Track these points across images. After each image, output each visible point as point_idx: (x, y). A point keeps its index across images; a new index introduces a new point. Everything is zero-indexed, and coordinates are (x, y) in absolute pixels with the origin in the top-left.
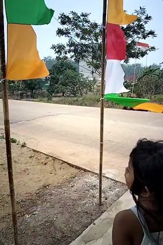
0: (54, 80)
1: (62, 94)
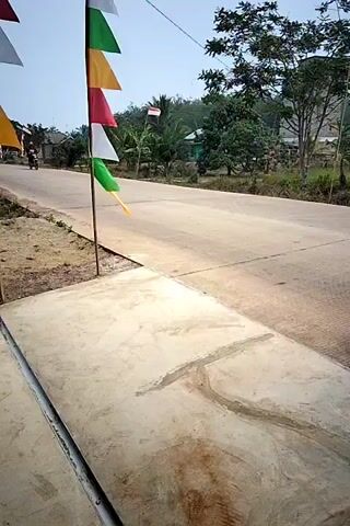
1: (226, 172)
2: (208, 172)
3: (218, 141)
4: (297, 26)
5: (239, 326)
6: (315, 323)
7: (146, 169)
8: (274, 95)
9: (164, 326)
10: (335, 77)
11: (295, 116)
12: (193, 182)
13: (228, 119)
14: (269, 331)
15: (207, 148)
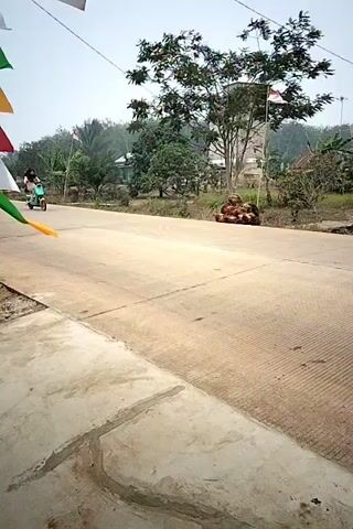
0: (141, 164)
1: (158, 194)
2: (140, 195)
3: (148, 165)
4: (220, 56)
5: (147, 379)
6: (231, 366)
7: (76, 193)
8: (201, 119)
9: (60, 387)
10: (257, 103)
11: (220, 139)
12: (124, 205)
13: (158, 143)
14: (179, 382)
15: (137, 171)
